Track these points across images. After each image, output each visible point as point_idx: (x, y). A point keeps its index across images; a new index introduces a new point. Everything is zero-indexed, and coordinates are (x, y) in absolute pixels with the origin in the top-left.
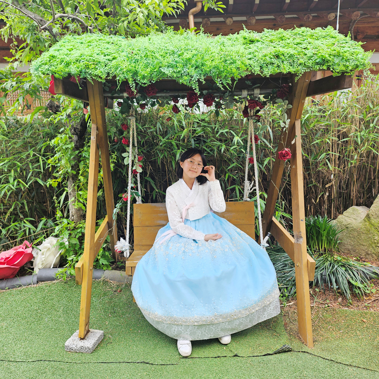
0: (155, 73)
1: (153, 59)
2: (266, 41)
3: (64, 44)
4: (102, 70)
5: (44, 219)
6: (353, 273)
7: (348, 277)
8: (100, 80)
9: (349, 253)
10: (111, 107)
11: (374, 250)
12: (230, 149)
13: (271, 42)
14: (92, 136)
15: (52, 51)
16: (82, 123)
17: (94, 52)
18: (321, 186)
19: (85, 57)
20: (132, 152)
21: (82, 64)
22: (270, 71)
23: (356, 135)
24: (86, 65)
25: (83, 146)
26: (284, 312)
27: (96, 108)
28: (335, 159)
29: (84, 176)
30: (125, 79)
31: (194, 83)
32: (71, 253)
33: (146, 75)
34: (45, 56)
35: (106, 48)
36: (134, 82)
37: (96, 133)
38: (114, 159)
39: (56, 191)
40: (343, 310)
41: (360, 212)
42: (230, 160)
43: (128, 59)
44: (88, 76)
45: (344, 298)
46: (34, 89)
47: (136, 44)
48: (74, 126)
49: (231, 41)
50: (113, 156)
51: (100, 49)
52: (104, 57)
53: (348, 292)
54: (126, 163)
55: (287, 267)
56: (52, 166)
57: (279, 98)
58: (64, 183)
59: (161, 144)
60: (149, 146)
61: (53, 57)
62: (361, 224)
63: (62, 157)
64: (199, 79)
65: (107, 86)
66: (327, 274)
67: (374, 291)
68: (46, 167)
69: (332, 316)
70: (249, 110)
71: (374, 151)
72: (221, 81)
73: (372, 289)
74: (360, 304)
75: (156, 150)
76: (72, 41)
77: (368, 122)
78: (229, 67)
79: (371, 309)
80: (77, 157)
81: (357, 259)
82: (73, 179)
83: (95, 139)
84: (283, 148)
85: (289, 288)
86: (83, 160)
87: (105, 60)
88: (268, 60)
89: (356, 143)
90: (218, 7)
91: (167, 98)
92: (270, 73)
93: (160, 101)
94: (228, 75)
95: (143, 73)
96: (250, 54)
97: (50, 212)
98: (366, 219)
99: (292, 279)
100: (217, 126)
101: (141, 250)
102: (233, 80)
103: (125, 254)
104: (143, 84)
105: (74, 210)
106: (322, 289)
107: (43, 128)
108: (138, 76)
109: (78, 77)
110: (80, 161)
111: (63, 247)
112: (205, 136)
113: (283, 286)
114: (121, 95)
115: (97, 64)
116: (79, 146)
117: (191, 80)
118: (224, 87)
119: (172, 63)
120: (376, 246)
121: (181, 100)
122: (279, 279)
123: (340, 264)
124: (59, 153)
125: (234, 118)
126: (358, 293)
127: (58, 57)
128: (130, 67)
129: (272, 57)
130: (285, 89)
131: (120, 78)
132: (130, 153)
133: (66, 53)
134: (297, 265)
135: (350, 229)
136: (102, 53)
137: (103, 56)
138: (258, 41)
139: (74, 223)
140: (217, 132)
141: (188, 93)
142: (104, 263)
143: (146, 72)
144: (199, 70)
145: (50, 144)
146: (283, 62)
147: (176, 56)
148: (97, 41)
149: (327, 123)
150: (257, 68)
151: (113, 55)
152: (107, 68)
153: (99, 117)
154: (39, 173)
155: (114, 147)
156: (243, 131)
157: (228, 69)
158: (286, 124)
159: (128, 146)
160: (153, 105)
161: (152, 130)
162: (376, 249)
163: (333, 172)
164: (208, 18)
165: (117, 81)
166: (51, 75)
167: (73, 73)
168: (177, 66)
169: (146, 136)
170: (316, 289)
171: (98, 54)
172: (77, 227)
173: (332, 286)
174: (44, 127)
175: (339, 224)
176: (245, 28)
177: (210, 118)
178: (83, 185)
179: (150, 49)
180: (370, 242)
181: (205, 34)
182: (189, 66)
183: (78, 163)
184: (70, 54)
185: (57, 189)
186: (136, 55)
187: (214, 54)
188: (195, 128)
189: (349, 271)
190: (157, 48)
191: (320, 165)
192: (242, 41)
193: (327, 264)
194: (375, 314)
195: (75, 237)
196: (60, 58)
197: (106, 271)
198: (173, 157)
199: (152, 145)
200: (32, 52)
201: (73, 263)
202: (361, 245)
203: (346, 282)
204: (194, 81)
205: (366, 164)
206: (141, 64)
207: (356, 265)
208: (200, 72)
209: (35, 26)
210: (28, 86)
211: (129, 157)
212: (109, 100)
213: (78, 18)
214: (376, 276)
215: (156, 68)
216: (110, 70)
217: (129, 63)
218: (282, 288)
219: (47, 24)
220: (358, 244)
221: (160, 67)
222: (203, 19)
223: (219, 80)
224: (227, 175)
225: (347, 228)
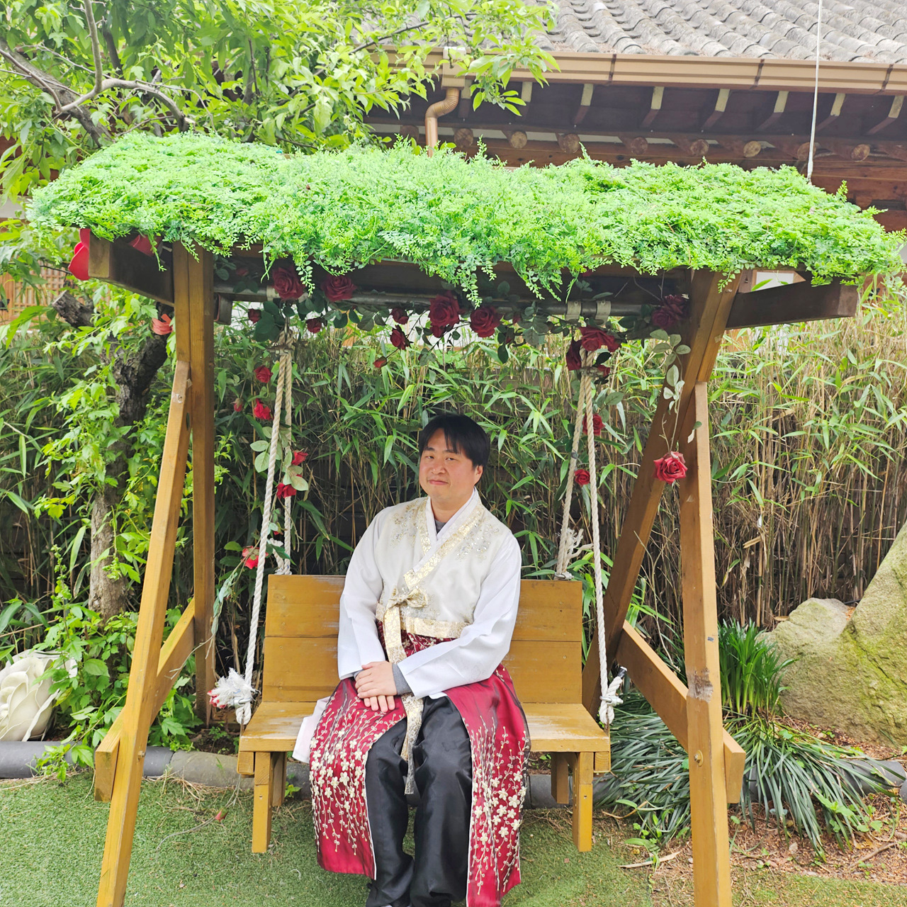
0: (366, 245)
1: (361, 207)
2: (640, 187)
3: (124, 152)
4: (224, 224)
5: (15, 604)
6: (822, 774)
7: (813, 786)
8: (217, 251)
9: (806, 718)
10: (227, 320)
11: (870, 714)
12: (519, 441)
13: (652, 190)
14: (175, 392)
15: (90, 166)
16: (145, 354)
17: (206, 178)
18: (733, 546)
19: (181, 189)
20: (279, 441)
21: (171, 205)
22: (658, 261)
23: (818, 425)
24: (183, 209)
25: (141, 414)
26: (653, 882)
27: (193, 321)
28: (766, 481)
29: (139, 494)
30: (286, 252)
31: (467, 276)
32: (86, 700)
33: (342, 246)
34: (71, 178)
35: (236, 171)
36: (309, 262)
37: (185, 386)
38: (225, 450)
39: (55, 526)
40: (804, 879)
41: (830, 614)
42: (513, 467)
43: (295, 202)
44: (187, 239)
45: (805, 843)
46: (23, 261)
47: (317, 168)
48: (125, 362)
49: (554, 181)
50: (221, 442)
51: (219, 173)
52: (232, 195)
53: (815, 826)
54: (259, 468)
55: (657, 755)
56: (53, 462)
57: (658, 328)
58: (80, 508)
59: (345, 418)
60: (313, 423)
61: (93, 182)
62: (835, 647)
63: (84, 442)
64: (479, 268)
65: (226, 268)
66: (761, 776)
67: (877, 826)
68: (36, 466)
69: (777, 894)
70: (582, 352)
71: (861, 466)
72: (535, 275)
73: (872, 821)
74: (844, 860)
75: (332, 431)
76: (144, 147)
77: (845, 396)
78: (558, 243)
79: (874, 876)
80: (124, 441)
81: (828, 736)
82: (107, 499)
83: (181, 402)
84: (667, 451)
85: (665, 814)
86: (139, 451)
87: (235, 202)
88: (654, 234)
89: (818, 445)
90: (507, 102)
91: (379, 310)
92: (657, 266)
93: (358, 314)
94: (554, 262)
95: (335, 241)
96: (606, 215)
97: (35, 581)
98: (847, 634)
99: (671, 787)
100: (488, 384)
101: (282, 701)
102: (566, 275)
103: (238, 713)
104: (334, 268)
105: (102, 581)
106: (748, 817)
107: (38, 362)
108: (319, 248)
109: (159, 239)
110: (131, 454)
111: (64, 683)
112: (454, 405)
113: (649, 806)
114: (261, 292)
115: (212, 209)
116: (131, 414)
117: (459, 267)
118: (543, 291)
119: (412, 221)
120: (874, 705)
121: (416, 316)
122: (637, 786)
123: (790, 749)
124: (77, 430)
125: (529, 366)
126: (840, 832)
127: (105, 184)
128: (301, 224)
129: (663, 226)
130: (674, 306)
131: (273, 249)
132: (274, 442)
133: (128, 174)
134: (697, 757)
135: (808, 658)
136: (226, 184)
137: (228, 189)
138: (620, 187)
139: (101, 616)
140: (488, 398)
141: (433, 300)
142: (174, 732)
143: (343, 240)
144: (480, 244)
145: (58, 407)
146: (688, 240)
147: (420, 204)
148: (211, 154)
149: (750, 392)
150: (626, 252)
151: (256, 189)
152: (238, 221)
153: (198, 345)
154: (14, 478)
155: (223, 420)
156: (549, 400)
157: (556, 248)
158: (674, 392)
159: (271, 425)
160: (340, 323)
161: (324, 383)
162: (874, 712)
163: (762, 512)
164: (468, 128)
165: (265, 256)
166: (82, 226)
167: (145, 227)
168: (423, 231)
169: (307, 398)
170: (733, 817)
171: (214, 185)
172: (106, 629)
173: (772, 810)
174: (39, 358)
175: (780, 644)
176: (585, 154)
177: (469, 363)
178: (132, 516)
179: (353, 184)
180: (859, 695)
181: (487, 158)
182: (454, 232)
183: (125, 457)
184: (139, 179)
185: (60, 522)
186: (317, 193)
187: (520, 209)
188: (429, 383)
189: (814, 770)
190: (371, 182)
191: (733, 494)
192: (583, 183)
193: (758, 749)
194: (885, 890)
195: (99, 658)
196: (113, 186)
197: (179, 756)
198: (374, 454)
199: (321, 421)
200: (30, 168)
201: (90, 729)
202: (835, 699)
203: (807, 801)
204: (468, 272)
205: (840, 497)
206: (332, 218)
207: (830, 754)
208: (484, 250)
209: (45, 105)
210: (11, 252)
211: (268, 451)
212: (223, 302)
213: (160, 93)
214: (879, 786)
215: (369, 232)
216: (246, 226)
217: (299, 214)
218: (648, 812)
219: (78, 100)
220: (829, 696)
221: (381, 230)
222: (457, 129)
223: (531, 273)
224: (509, 503)
225: (801, 654)
